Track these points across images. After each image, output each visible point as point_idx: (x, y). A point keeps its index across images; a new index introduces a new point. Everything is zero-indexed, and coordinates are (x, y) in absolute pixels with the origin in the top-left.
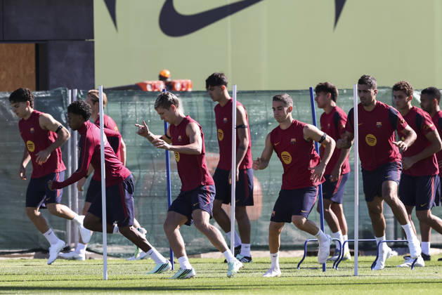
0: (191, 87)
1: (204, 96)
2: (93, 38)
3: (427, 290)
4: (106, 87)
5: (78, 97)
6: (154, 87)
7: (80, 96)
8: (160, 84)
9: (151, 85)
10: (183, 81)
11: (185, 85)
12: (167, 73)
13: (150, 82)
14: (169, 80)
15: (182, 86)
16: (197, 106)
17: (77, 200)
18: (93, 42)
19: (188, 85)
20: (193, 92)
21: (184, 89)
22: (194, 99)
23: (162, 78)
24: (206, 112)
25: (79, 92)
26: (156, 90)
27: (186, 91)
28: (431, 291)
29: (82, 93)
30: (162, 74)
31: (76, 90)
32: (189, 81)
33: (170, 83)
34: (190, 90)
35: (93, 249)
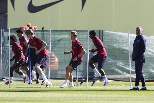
0: (37, 29)
1: (41, 32)
2: (7, 13)
3: (108, 92)
4: (11, 28)
5: (2, 31)
6: (26, 28)
7: (3, 31)
8: (27, 28)
9: (25, 28)
10: (35, 27)
11: (35, 28)
12: (30, 24)
13: (24, 27)
14: (30, 26)
15: (34, 28)
16: (39, 34)
17: (1, 63)
18: (7, 14)
19: (36, 28)
20: (38, 30)
21: (35, 29)
22: (38, 32)
23: (28, 26)
24: (42, 37)
25: (3, 30)
26: (26, 29)
27: (36, 30)
28: (110, 93)
29: (4, 30)
30: (28, 25)
31: (2, 29)
32: (37, 27)
33: (31, 27)
34: (37, 30)
35: (6, 78)
